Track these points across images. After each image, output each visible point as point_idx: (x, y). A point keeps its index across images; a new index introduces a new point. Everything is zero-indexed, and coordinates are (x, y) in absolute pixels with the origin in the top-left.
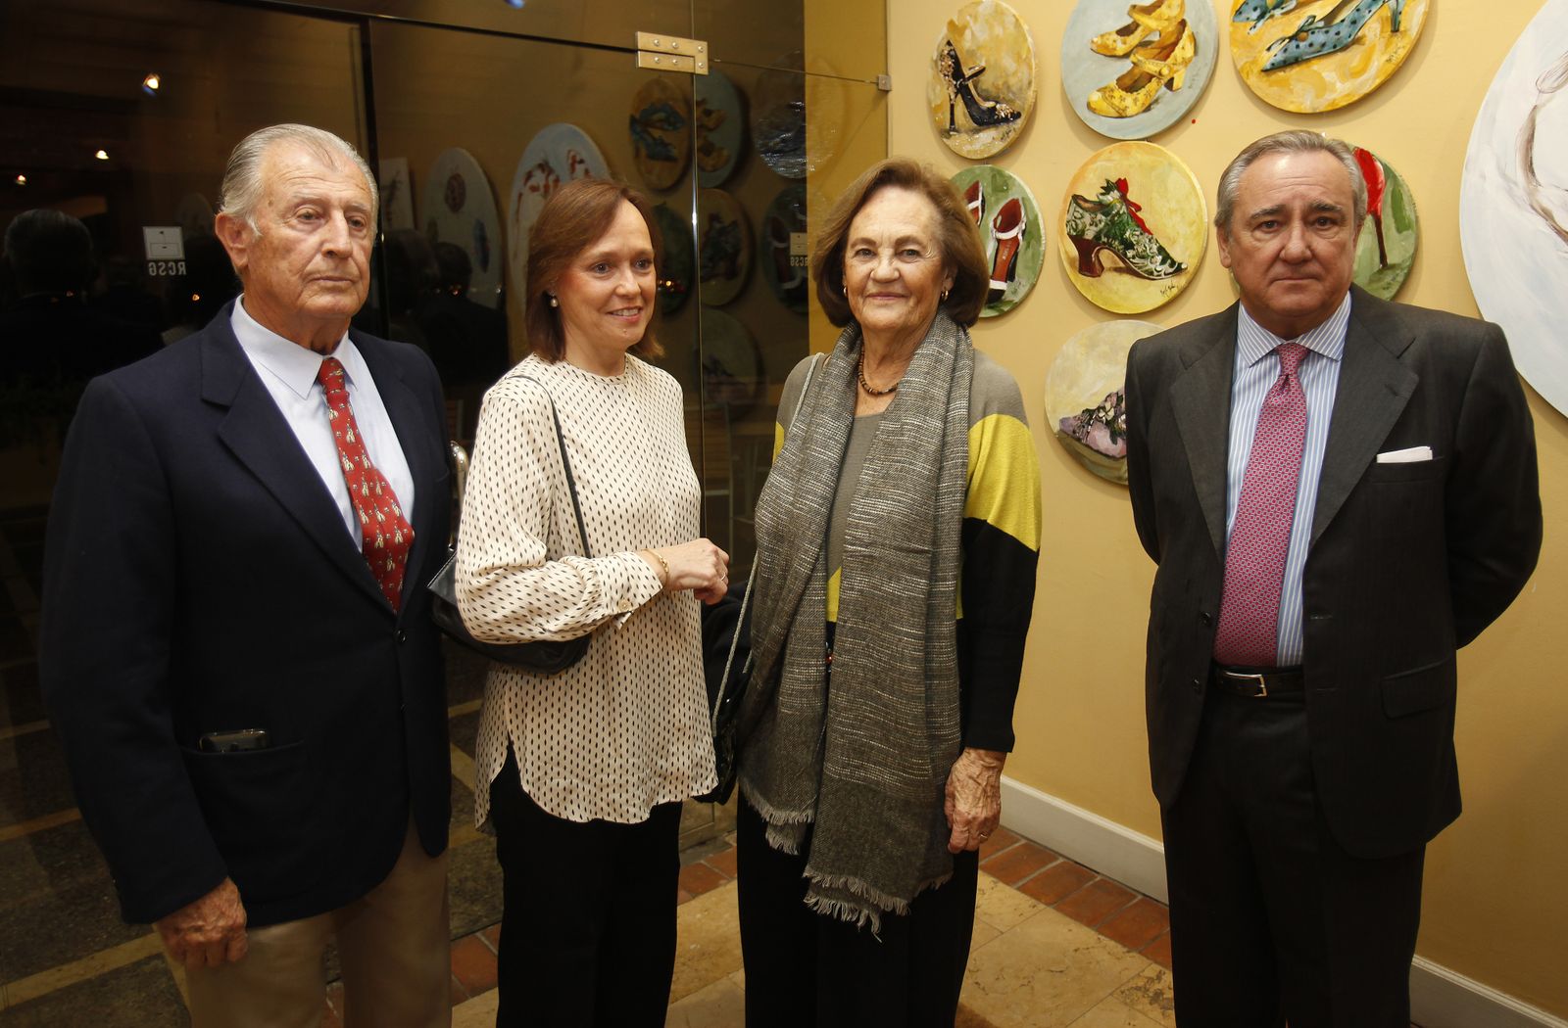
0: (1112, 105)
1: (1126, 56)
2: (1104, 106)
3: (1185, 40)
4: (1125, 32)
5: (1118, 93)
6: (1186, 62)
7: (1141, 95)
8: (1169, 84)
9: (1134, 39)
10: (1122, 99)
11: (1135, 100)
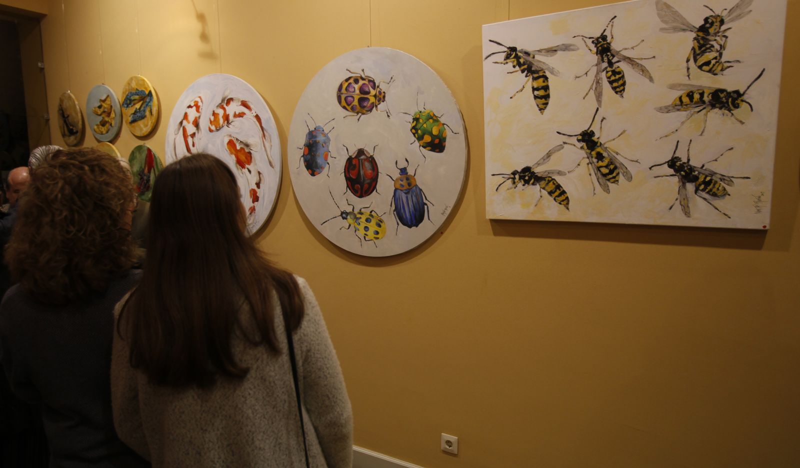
0: (100, 130)
1: (100, 115)
2: (97, 130)
3: (113, 112)
4: (100, 107)
5: (101, 127)
6: (114, 118)
7: (105, 127)
8: (111, 125)
9: (102, 110)
10: (102, 129)
11: (104, 129)
